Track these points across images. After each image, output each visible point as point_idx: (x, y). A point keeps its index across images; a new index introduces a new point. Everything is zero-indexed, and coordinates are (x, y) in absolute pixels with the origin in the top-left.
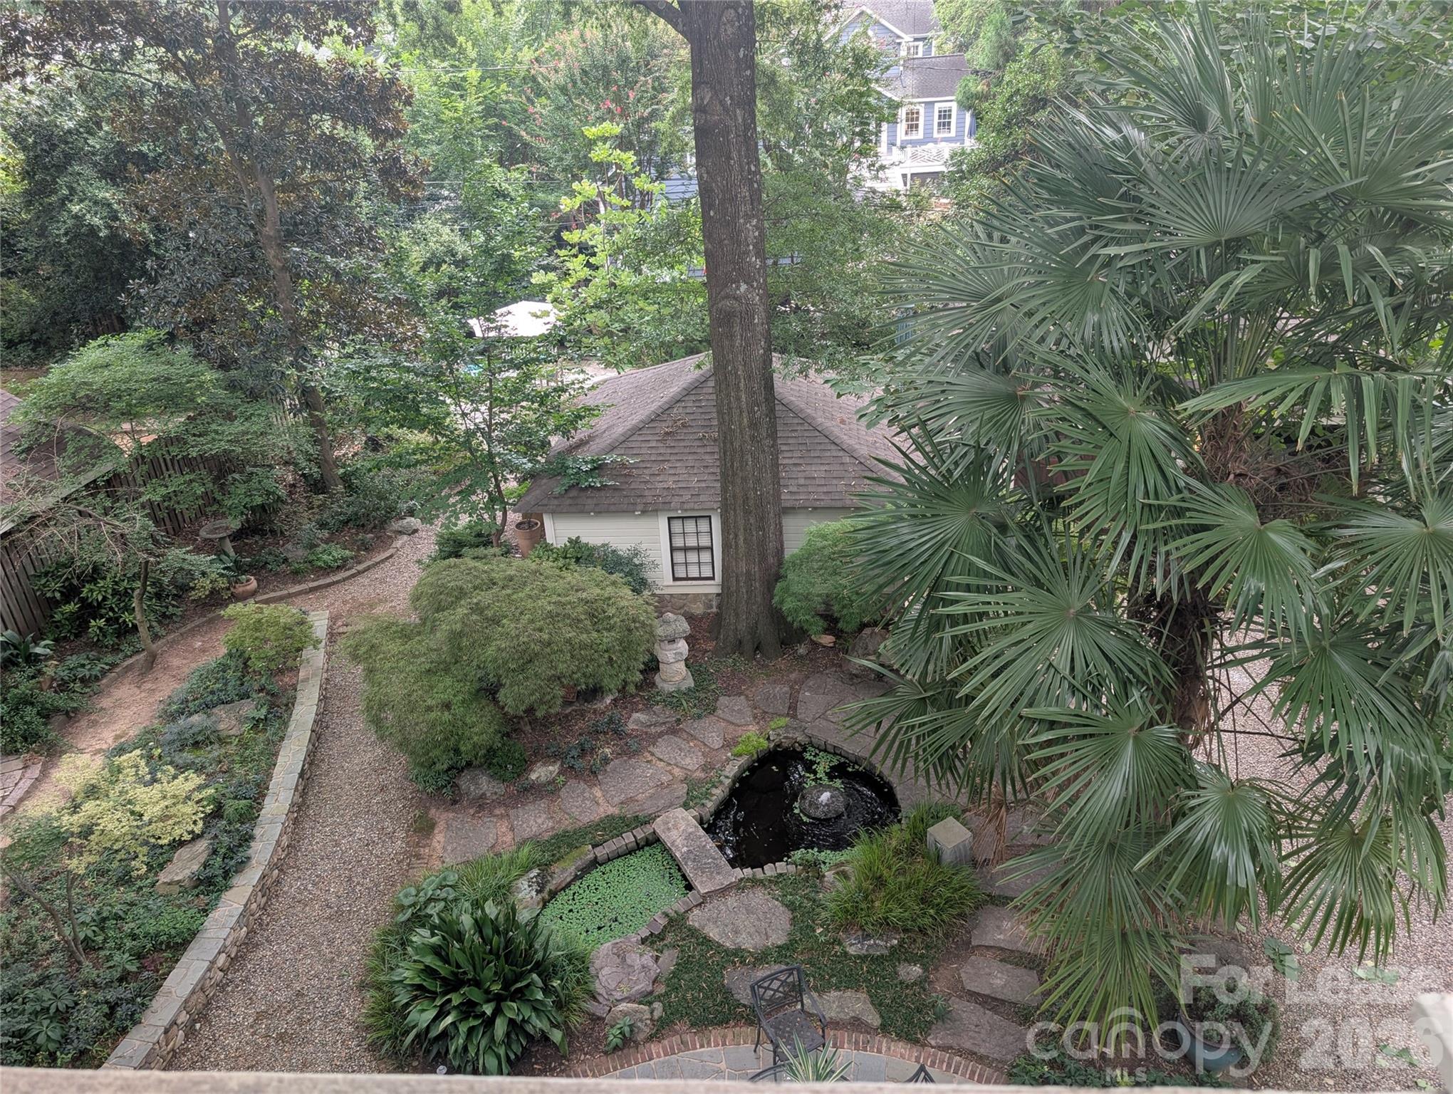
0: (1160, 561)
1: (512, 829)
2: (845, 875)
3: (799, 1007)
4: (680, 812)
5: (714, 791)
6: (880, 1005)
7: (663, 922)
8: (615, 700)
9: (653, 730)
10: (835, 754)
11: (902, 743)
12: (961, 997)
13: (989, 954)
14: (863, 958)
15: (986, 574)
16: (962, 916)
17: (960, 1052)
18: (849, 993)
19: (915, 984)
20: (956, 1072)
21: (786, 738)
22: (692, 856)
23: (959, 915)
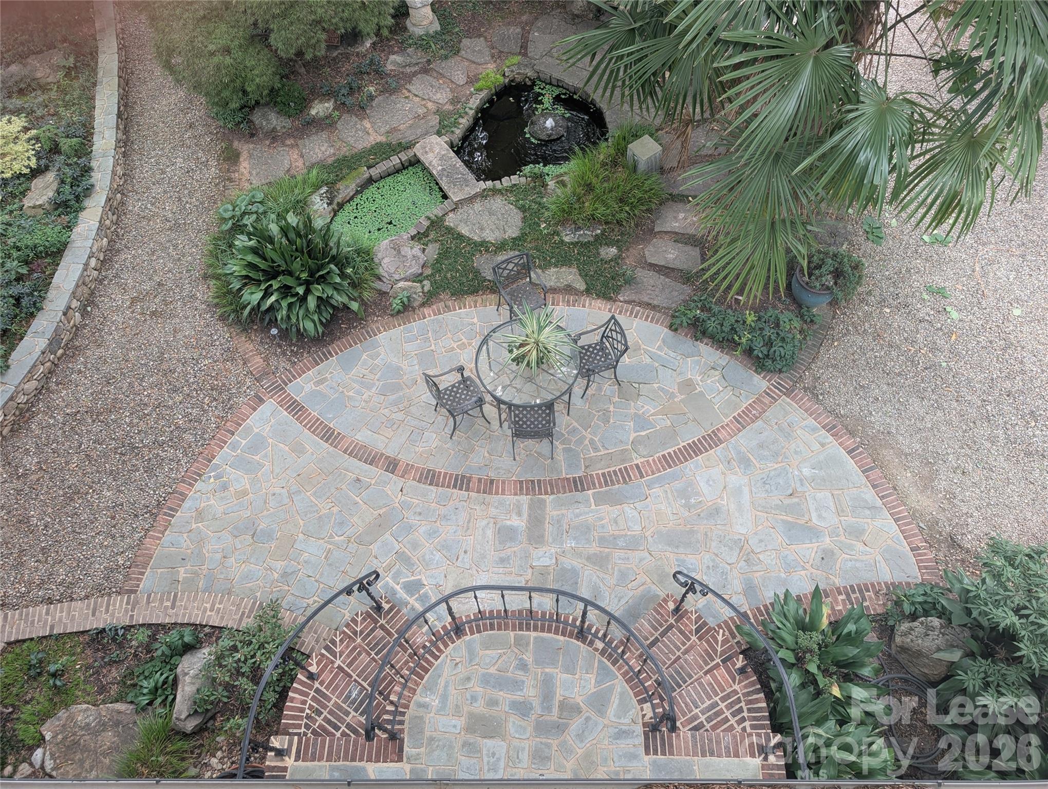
1: (302, 156)
2: (563, 184)
3: (528, 280)
4: (435, 139)
5: (461, 121)
6: (586, 275)
7: (426, 223)
8: (374, 44)
9: (408, 70)
10: (558, 86)
11: (612, 72)
12: (643, 268)
13: (666, 237)
14: (575, 244)
16: (649, 211)
17: (640, 304)
18: (563, 269)
19: (611, 260)
20: (636, 317)
21: (518, 74)
22: (445, 173)
23: (647, 210)
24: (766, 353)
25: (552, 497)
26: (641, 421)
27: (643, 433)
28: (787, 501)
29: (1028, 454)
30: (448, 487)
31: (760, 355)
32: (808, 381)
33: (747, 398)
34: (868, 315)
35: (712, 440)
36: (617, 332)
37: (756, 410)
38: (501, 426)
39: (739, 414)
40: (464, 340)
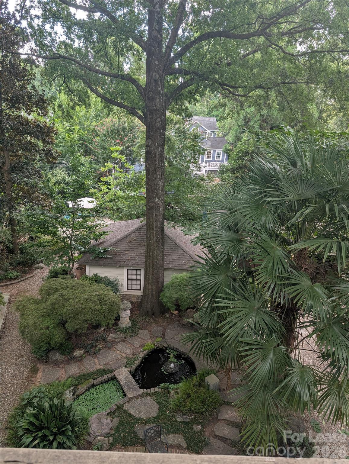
0: (282, 293)
1: (66, 372)
2: (177, 393)
3: (159, 439)
4: (124, 369)
5: (136, 362)
6: (187, 439)
7: (115, 407)
8: (104, 329)
9: (116, 340)
10: (176, 351)
11: (200, 348)
12: (214, 437)
13: (223, 422)
14: (182, 422)
15: (229, 294)
16: (215, 408)
18: (176, 435)
19: (199, 432)
21: (161, 345)
22: (127, 384)
23: (214, 408)
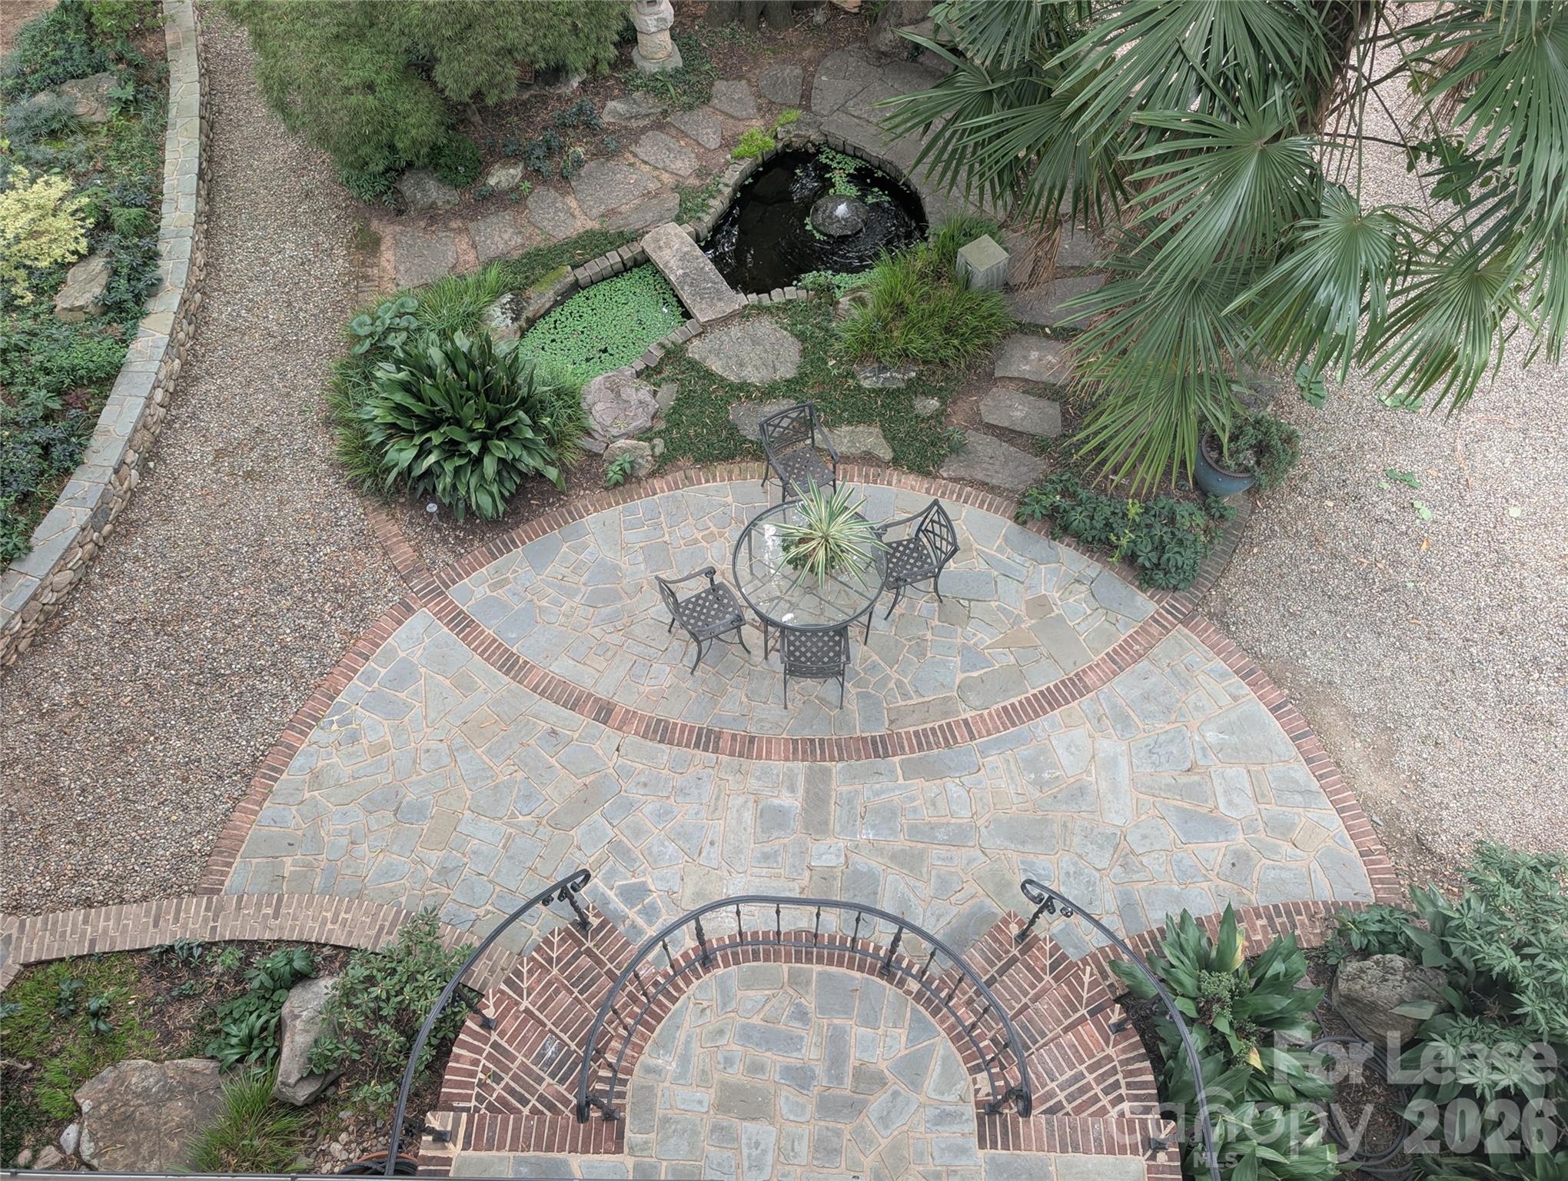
1: (474, 246)
2: (861, 302)
3: (809, 441)
4: (673, 228)
5: (712, 202)
6: (894, 439)
7: (659, 354)
8: (583, 83)
9: (634, 124)
10: (855, 157)
12: (977, 430)
13: (1012, 386)
14: (878, 392)
16: (987, 346)
17: (972, 483)
18: (861, 428)
19: (931, 417)
20: (966, 502)
21: (796, 136)
22: (689, 280)
23: (984, 345)
24: (1155, 561)
25: (840, 765)
26: (971, 656)
27: (975, 674)
28: (1184, 779)
29: (1530, 719)
30: (688, 746)
31: (1147, 564)
32: (1215, 605)
33: (1127, 626)
34: (1302, 510)
35: (1074, 687)
36: (941, 525)
37: (1140, 644)
38: (766, 658)
39: (1114, 650)
40: (713, 529)
